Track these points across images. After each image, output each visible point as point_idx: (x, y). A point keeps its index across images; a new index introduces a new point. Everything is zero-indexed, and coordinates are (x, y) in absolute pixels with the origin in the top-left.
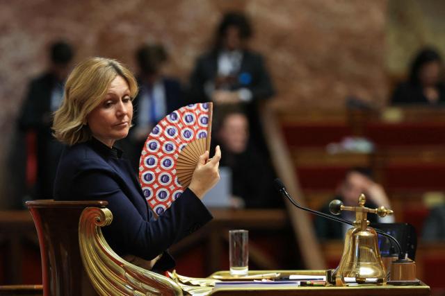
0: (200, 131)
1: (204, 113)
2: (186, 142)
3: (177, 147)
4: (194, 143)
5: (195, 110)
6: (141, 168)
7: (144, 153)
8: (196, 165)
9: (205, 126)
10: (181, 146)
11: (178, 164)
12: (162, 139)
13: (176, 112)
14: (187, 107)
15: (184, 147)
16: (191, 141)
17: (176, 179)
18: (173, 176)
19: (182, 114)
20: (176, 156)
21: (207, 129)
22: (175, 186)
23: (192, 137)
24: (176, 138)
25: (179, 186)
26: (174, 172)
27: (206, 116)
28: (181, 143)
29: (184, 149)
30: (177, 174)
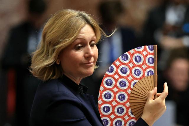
0: (148, 70)
1: (150, 54)
2: (137, 79)
3: (130, 83)
4: (143, 79)
5: (143, 51)
6: (100, 102)
7: (101, 88)
8: (146, 99)
9: (152, 65)
10: (133, 83)
11: (131, 98)
12: (116, 77)
13: (127, 53)
14: (136, 49)
15: (135, 83)
16: (141, 79)
17: (130, 110)
18: (127, 108)
19: (132, 55)
20: (129, 91)
21: (154, 68)
22: (129, 116)
23: (141, 75)
24: (128, 76)
25: (132, 116)
26: (128, 104)
27: (153, 56)
28: (132, 80)
29: (136, 85)
30: (130, 107)
